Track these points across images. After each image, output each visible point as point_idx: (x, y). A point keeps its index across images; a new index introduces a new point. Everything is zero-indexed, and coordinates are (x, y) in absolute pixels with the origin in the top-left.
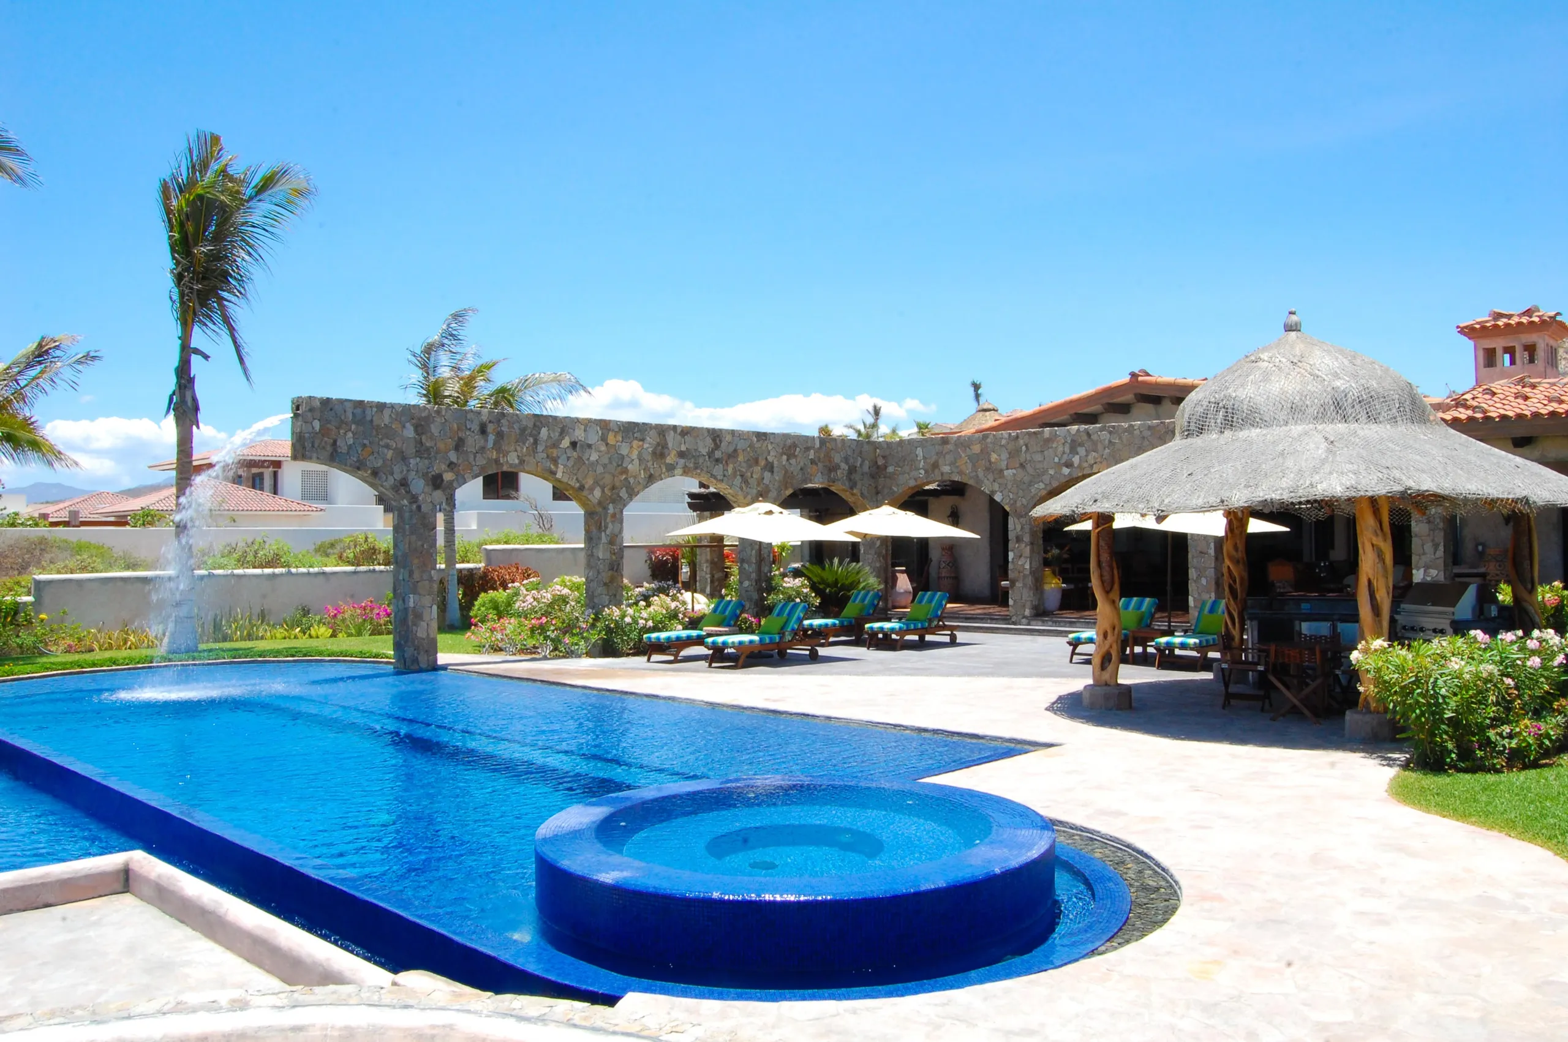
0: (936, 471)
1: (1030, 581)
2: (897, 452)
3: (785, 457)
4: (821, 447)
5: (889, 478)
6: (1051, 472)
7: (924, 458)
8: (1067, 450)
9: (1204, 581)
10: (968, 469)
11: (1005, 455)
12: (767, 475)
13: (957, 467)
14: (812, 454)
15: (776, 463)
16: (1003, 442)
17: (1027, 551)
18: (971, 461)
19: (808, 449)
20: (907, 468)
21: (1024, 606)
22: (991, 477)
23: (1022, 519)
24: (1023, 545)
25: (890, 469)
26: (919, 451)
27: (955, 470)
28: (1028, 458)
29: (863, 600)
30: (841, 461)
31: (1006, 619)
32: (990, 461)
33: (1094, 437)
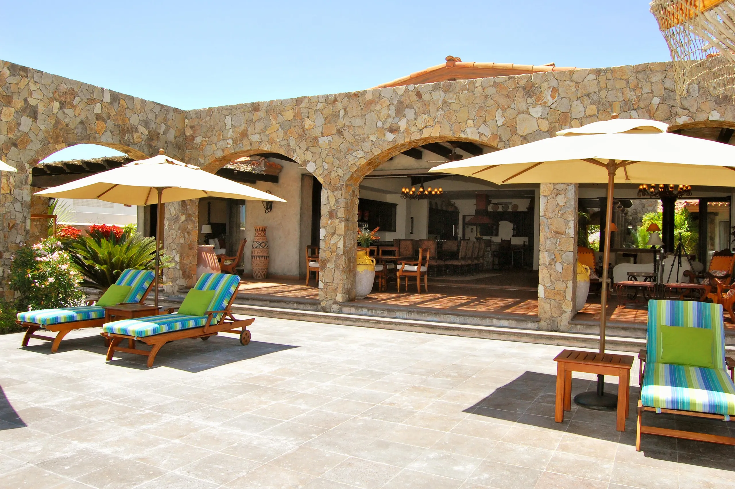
0: (245, 141)
1: (342, 261)
2: (206, 122)
3: (56, 105)
4: (111, 103)
5: (196, 148)
6: (373, 138)
7: (233, 127)
8: (393, 112)
9: (559, 267)
10: (279, 136)
11: (320, 121)
12: (26, 122)
13: (268, 135)
14: (98, 108)
15: (41, 108)
16: (319, 106)
17: (341, 228)
18: (282, 129)
19: (92, 101)
20: (214, 139)
21: (335, 290)
22: (304, 145)
23: (336, 193)
24: (337, 221)
25: (198, 140)
26: (228, 120)
27: (265, 139)
28: (346, 124)
29: (130, 283)
30: (139, 124)
31: (315, 304)
32: (303, 128)
33: (426, 97)
